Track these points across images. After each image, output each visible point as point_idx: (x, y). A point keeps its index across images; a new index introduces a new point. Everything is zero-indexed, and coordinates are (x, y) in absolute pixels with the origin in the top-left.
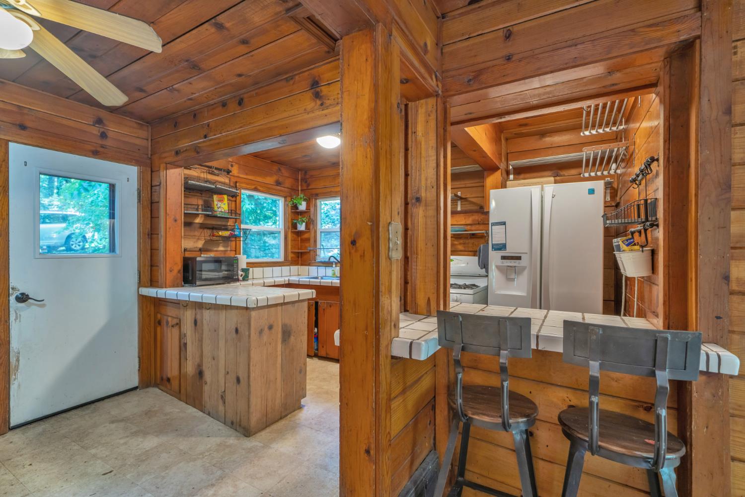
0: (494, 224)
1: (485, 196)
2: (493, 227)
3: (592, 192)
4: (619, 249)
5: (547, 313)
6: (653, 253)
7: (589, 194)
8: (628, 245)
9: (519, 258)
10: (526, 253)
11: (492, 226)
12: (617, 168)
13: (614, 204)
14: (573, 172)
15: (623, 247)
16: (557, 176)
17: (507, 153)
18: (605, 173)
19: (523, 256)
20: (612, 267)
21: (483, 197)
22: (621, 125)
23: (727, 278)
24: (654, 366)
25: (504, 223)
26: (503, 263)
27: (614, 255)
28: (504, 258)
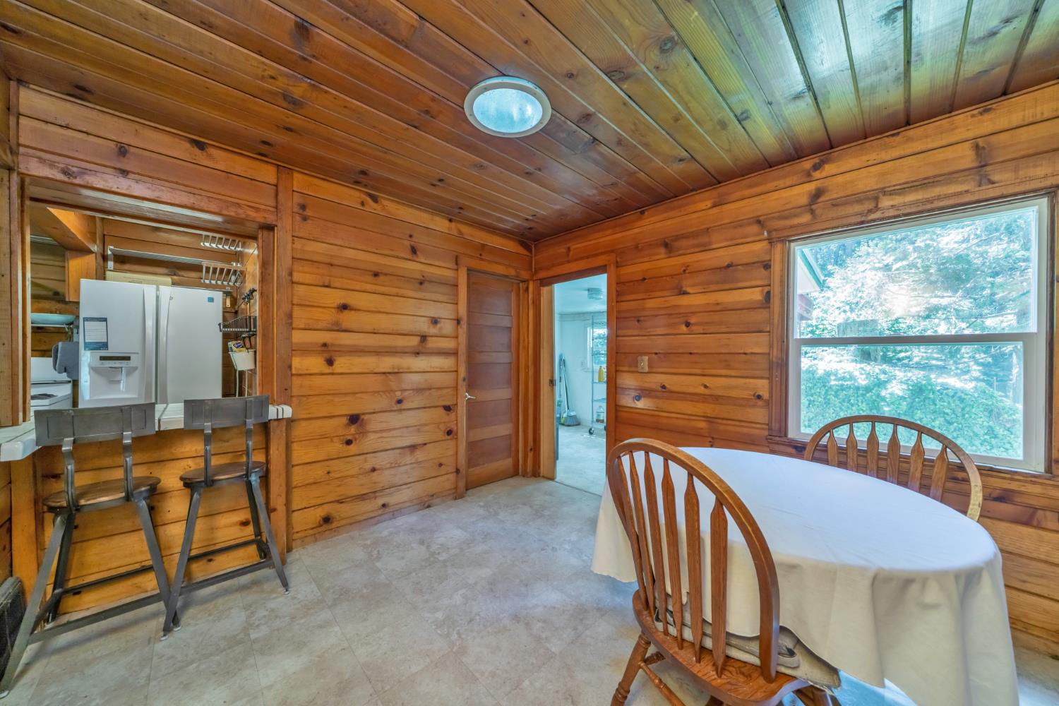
0: (86, 319)
1: (67, 280)
2: (85, 323)
3: (211, 300)
4: (232, 351)
5: (167, 407)
6: (255, 352)
7: (209, 301)
8: (237, 348)
9: (128, 358)
10: (137, 353)
11: (84, 321)
12: (236, 281)
13: (234, 311)
14: (194, 275)
15: (234, 349)
16: (175, 275)
17: (104, 235)
18: (225, 283)
19: (133, 357)
20: (228, 364)
21: (64, 281)
22: (239, 247)
23: (290, 367)
24: (246, 418)
25: (105, 320)
26: (102, 364)
27: (230, 355)
28: (102, 358)
